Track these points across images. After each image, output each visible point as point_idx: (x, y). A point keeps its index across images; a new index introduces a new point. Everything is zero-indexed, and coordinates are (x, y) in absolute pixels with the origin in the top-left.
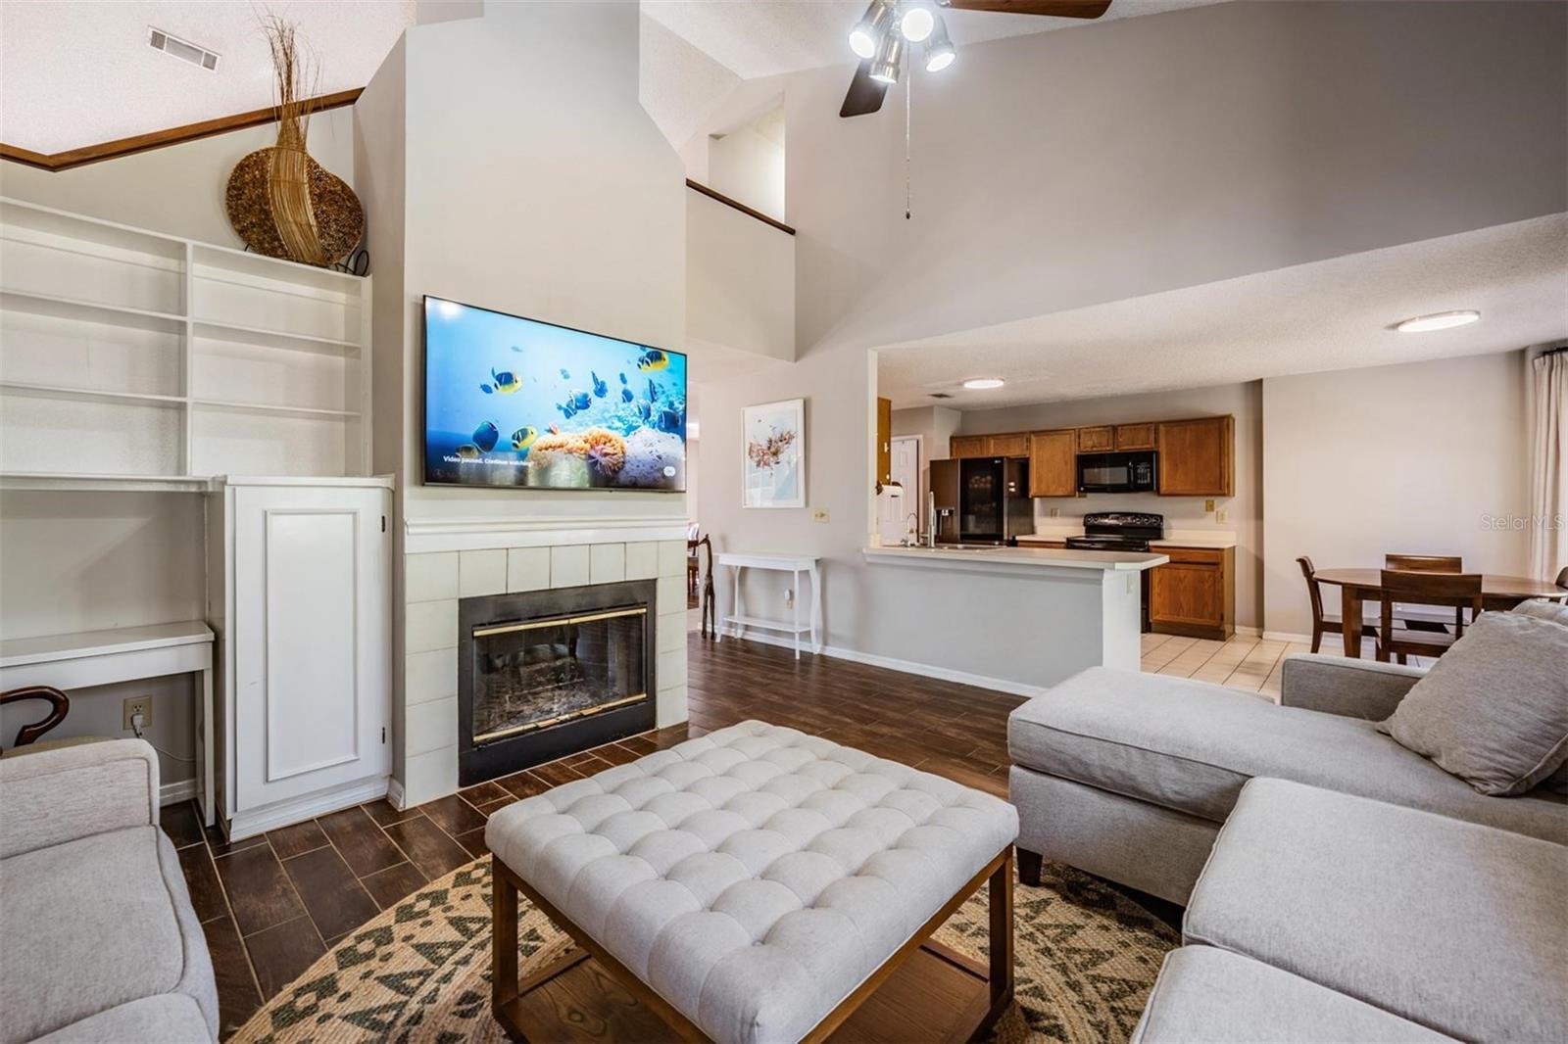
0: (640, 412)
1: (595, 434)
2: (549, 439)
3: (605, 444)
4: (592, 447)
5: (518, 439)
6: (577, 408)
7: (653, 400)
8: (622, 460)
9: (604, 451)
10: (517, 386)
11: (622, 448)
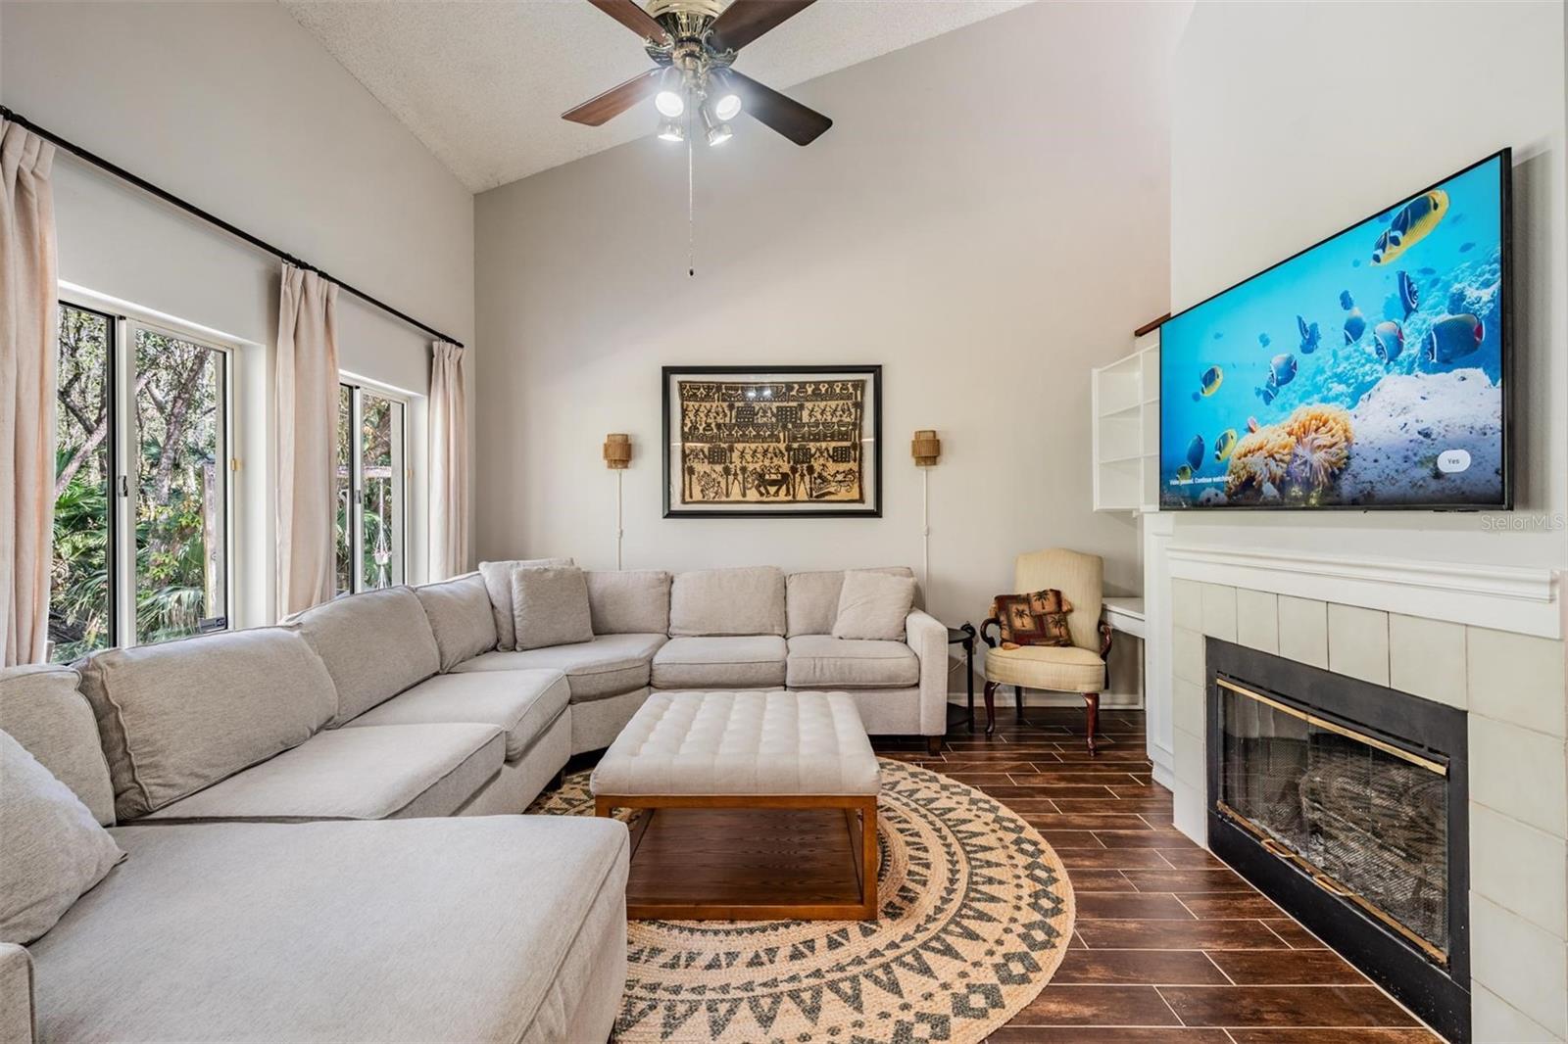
0: (1380, 350)
1: (1303, 417)
2: (1250, 441)
3: (1316, 430)
4: (1299, 441)
5: (1220, 450)
6: (1279, 384)
7: (1409, 310)
8: (1345, 453)
9: (1317, 443)
10: (1219, 381)
11: (1345, 431)
